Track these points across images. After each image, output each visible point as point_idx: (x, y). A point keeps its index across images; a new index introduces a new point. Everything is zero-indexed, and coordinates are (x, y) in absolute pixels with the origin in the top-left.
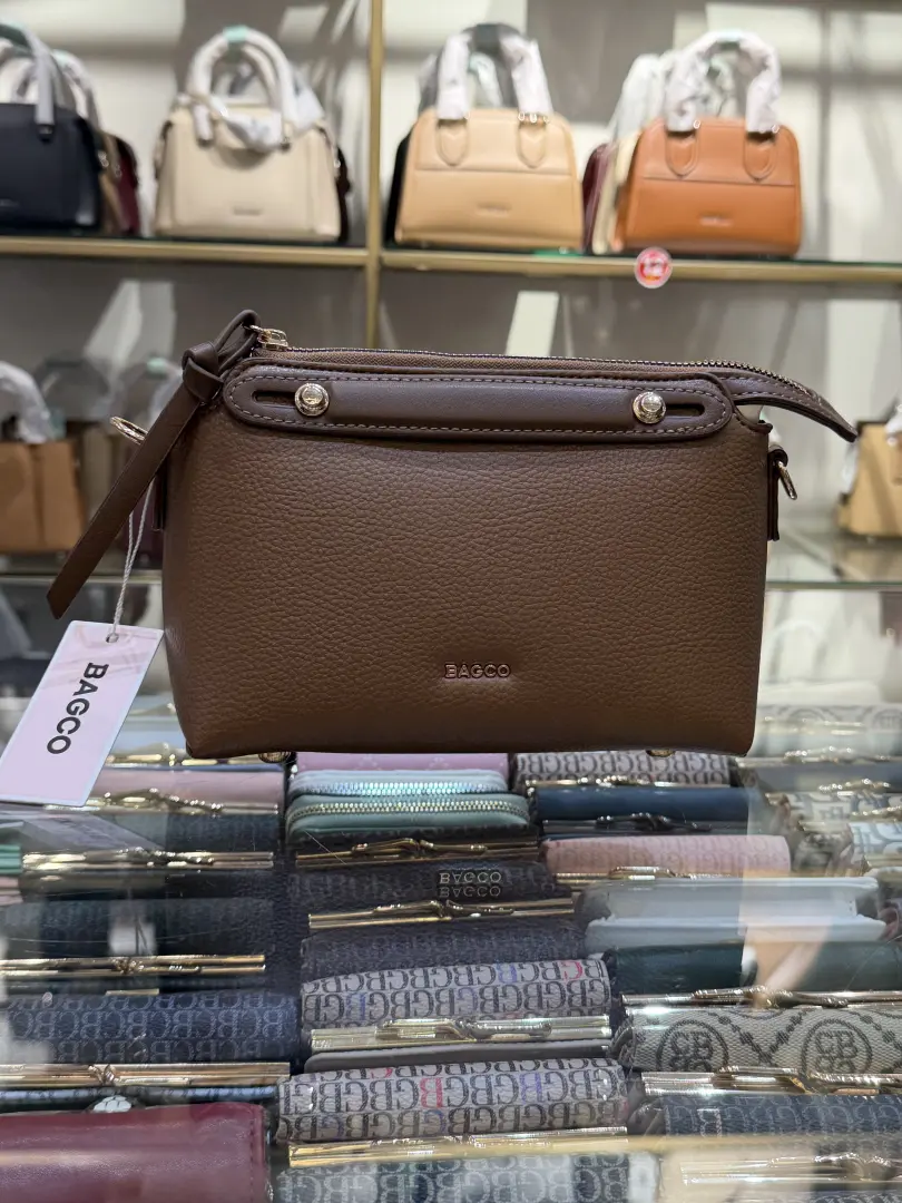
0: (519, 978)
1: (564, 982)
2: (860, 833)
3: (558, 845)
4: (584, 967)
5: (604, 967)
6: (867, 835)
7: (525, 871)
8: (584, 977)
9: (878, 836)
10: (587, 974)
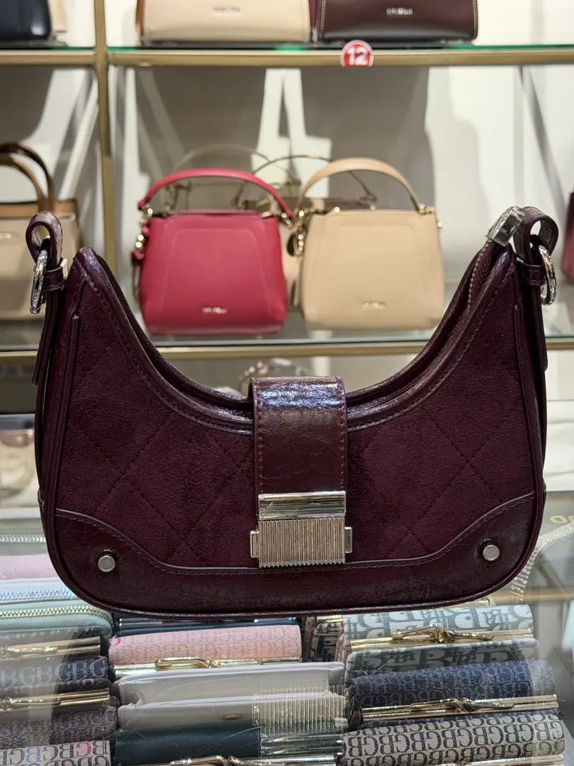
0: (42, 759)
1: (76, 760)
2: (349, 624)
3: (119, 642)
4: (93, 747)
5: (108, 747)
6: (355, 625)
7: (88, 665)
8: (91, 754)
9: (363, 624)
10: (94, 753)
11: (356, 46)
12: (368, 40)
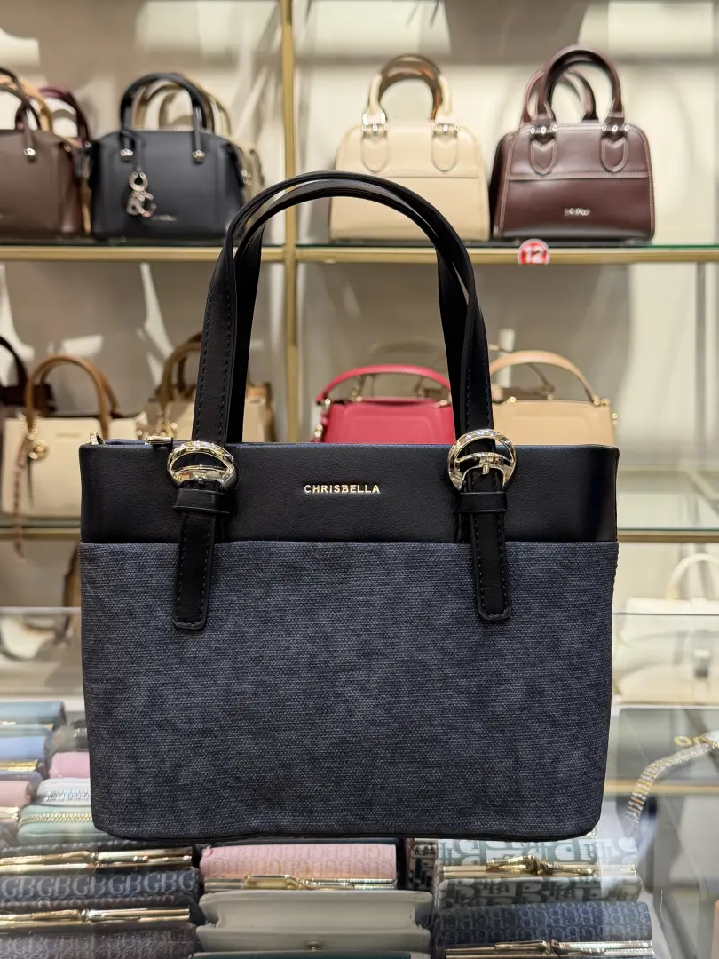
2: (444, 849)
3: (212, 853)
6: (450, 850)
7: (178, 877)
9: (458, 850)
11: (533, 245)
12: (546, 239)
